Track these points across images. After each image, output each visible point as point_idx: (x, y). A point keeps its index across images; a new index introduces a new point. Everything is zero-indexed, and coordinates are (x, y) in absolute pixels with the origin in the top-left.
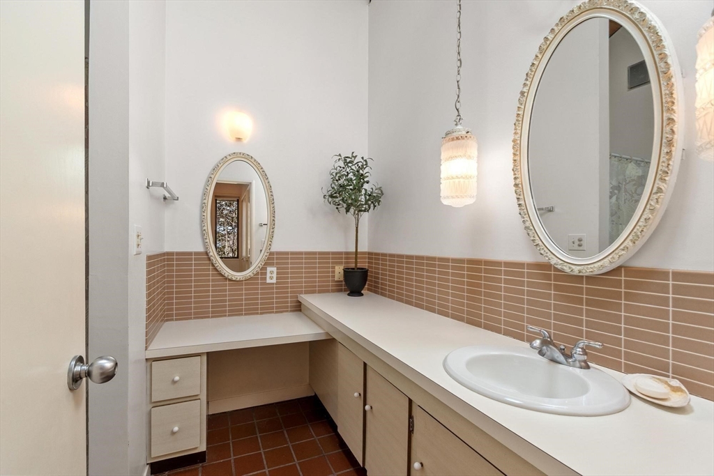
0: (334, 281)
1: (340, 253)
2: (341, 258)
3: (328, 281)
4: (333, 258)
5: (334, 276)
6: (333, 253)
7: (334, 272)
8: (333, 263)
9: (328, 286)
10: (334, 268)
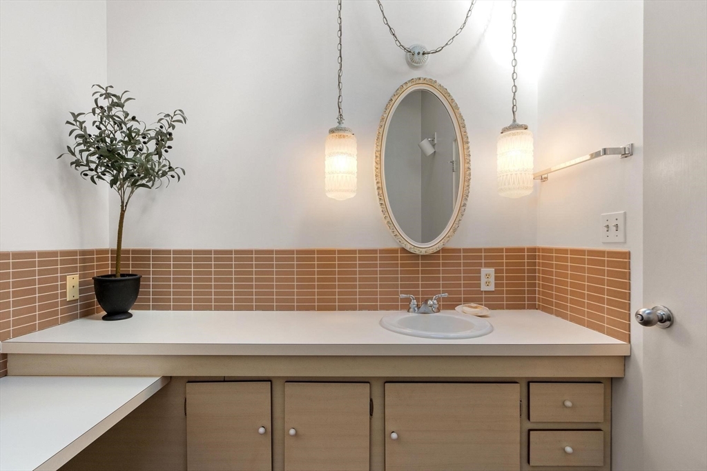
0: (65, 302)
1: (73, 253)
2: (75, 261)
3: (56, 304)
4: (63, 262)
5: (64, 295)
6: (64, 253)
7: (64, 286)
8: (63, 271)
9: (56, 313)
10: (64, 279)
